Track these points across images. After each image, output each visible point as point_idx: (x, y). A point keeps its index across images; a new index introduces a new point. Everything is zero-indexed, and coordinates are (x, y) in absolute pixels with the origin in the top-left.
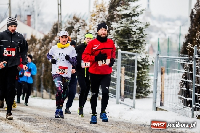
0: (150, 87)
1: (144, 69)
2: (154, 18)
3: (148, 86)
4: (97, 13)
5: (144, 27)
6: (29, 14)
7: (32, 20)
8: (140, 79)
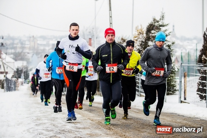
0: (176, 87)
1: (172, 74)
2: (177, 38)
3: (175, 86)
4: (138, 35)
5: (171, 44)
6: (90, 37)
7: (92, 42)
8: (169, 81)
